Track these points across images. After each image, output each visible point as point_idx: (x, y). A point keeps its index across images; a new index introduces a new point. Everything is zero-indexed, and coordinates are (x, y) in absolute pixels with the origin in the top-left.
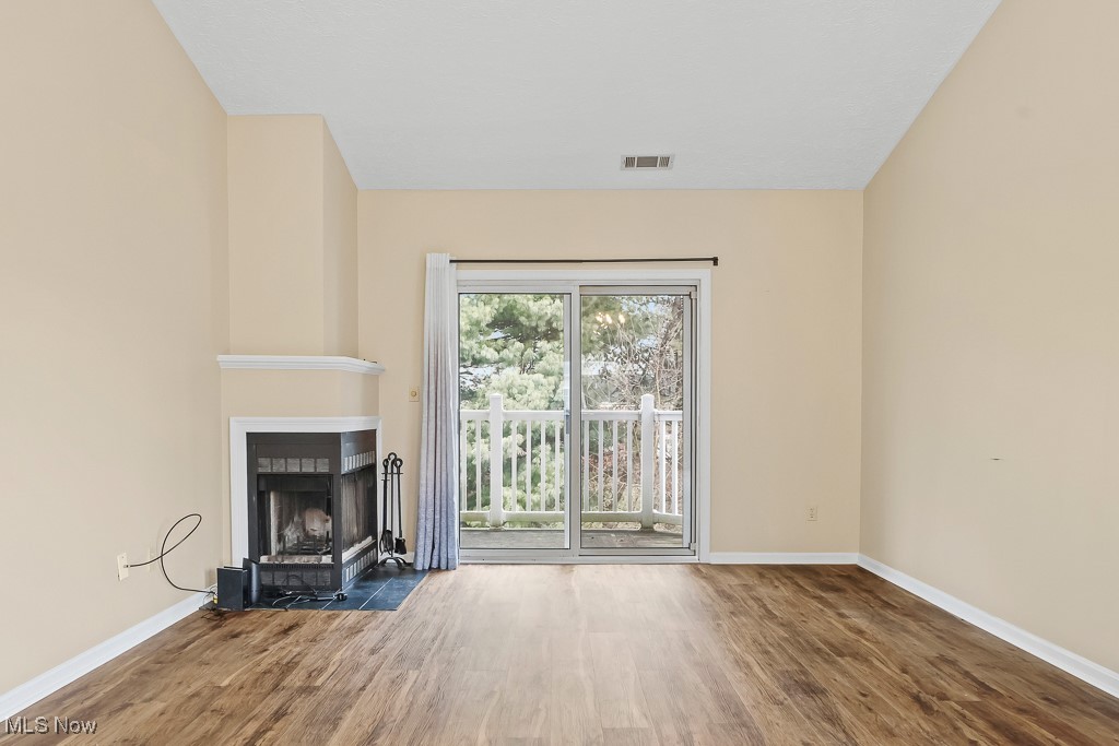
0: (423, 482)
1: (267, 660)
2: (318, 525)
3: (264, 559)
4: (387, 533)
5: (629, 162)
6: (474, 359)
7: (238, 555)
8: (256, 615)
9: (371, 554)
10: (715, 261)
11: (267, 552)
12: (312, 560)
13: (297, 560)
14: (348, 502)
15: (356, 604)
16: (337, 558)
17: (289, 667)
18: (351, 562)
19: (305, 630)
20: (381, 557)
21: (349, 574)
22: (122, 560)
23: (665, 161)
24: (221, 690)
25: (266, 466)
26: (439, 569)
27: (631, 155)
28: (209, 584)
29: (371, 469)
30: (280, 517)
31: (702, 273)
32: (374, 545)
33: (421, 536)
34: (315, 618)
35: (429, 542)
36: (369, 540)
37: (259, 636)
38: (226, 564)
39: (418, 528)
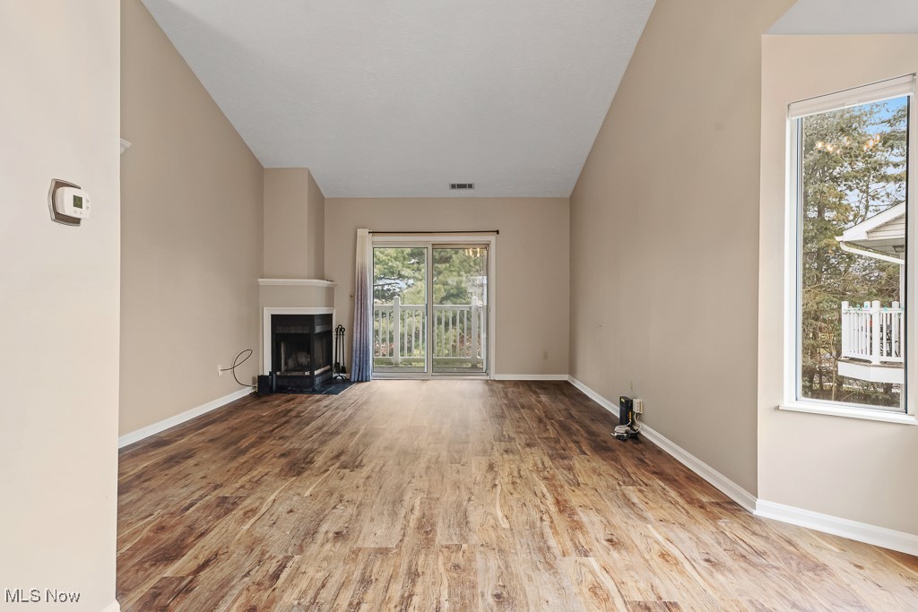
0: (355, 339)
1: (280, 409)
2: (303, 359)
3: (278, 373)
4: (337, 364)
5: (453, 186)
6: (399, 274)
7: (267, 369)
8: (275, 396)
9: (329, 373)
10: (498, 232)
11: (280, 370)
12: (300, 374)
13: (294, 374)
14: (318, 348)
15: (320, 392)
16: (312, 373)
17: (290, 410)
18: (318, 375)
19: (297, 400)
20: (334, 376)
21: (318, 381)
22: (220, 368)
23: (470, 186)
24: (263, 417)
25: (280, 330)
26: (362, 381)
27: (453, 183)
28: (254, 383)
29: (330, 332)
30: (286, 354)
31: (492, 238)
32: (331, 370)
33: (354, 365)
34: (302, 397)
35: (357, 368)
36: (328, 367)
37: (277, 402)
38: (261, 374)
39: (352, 361)
